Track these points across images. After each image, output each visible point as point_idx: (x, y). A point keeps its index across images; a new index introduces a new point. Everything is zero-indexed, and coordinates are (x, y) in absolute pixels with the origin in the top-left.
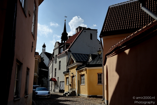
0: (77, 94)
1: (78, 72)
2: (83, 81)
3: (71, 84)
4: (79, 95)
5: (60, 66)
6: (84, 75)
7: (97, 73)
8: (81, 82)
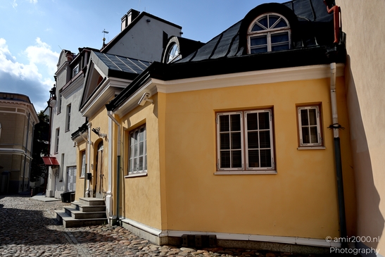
0: (110, 218)
1: (118, 120)
2: (138, 157)
3: (92, 172)
4: (117, 223)
5: (69, 118)
6: (141, 127)
7: (217, 112)
8: (129, 161)
